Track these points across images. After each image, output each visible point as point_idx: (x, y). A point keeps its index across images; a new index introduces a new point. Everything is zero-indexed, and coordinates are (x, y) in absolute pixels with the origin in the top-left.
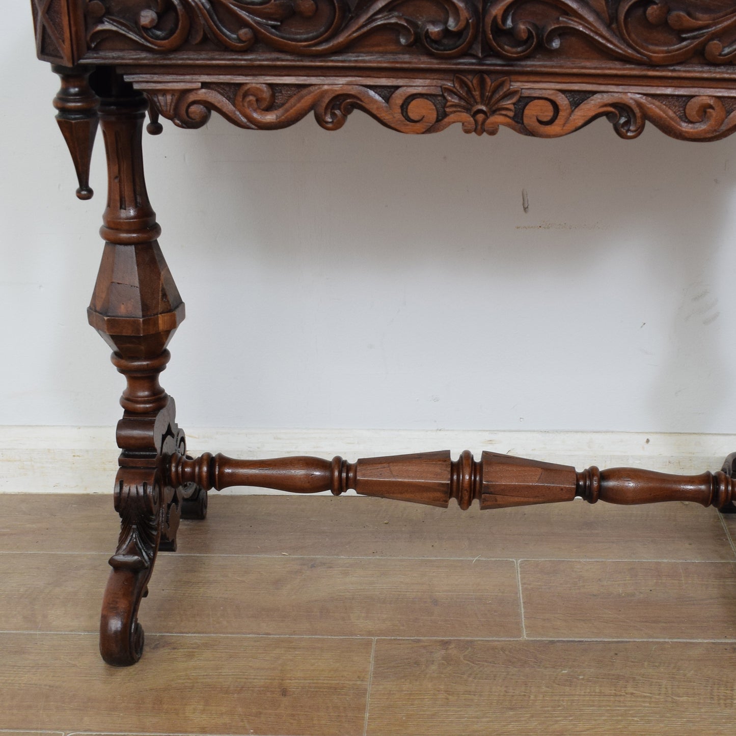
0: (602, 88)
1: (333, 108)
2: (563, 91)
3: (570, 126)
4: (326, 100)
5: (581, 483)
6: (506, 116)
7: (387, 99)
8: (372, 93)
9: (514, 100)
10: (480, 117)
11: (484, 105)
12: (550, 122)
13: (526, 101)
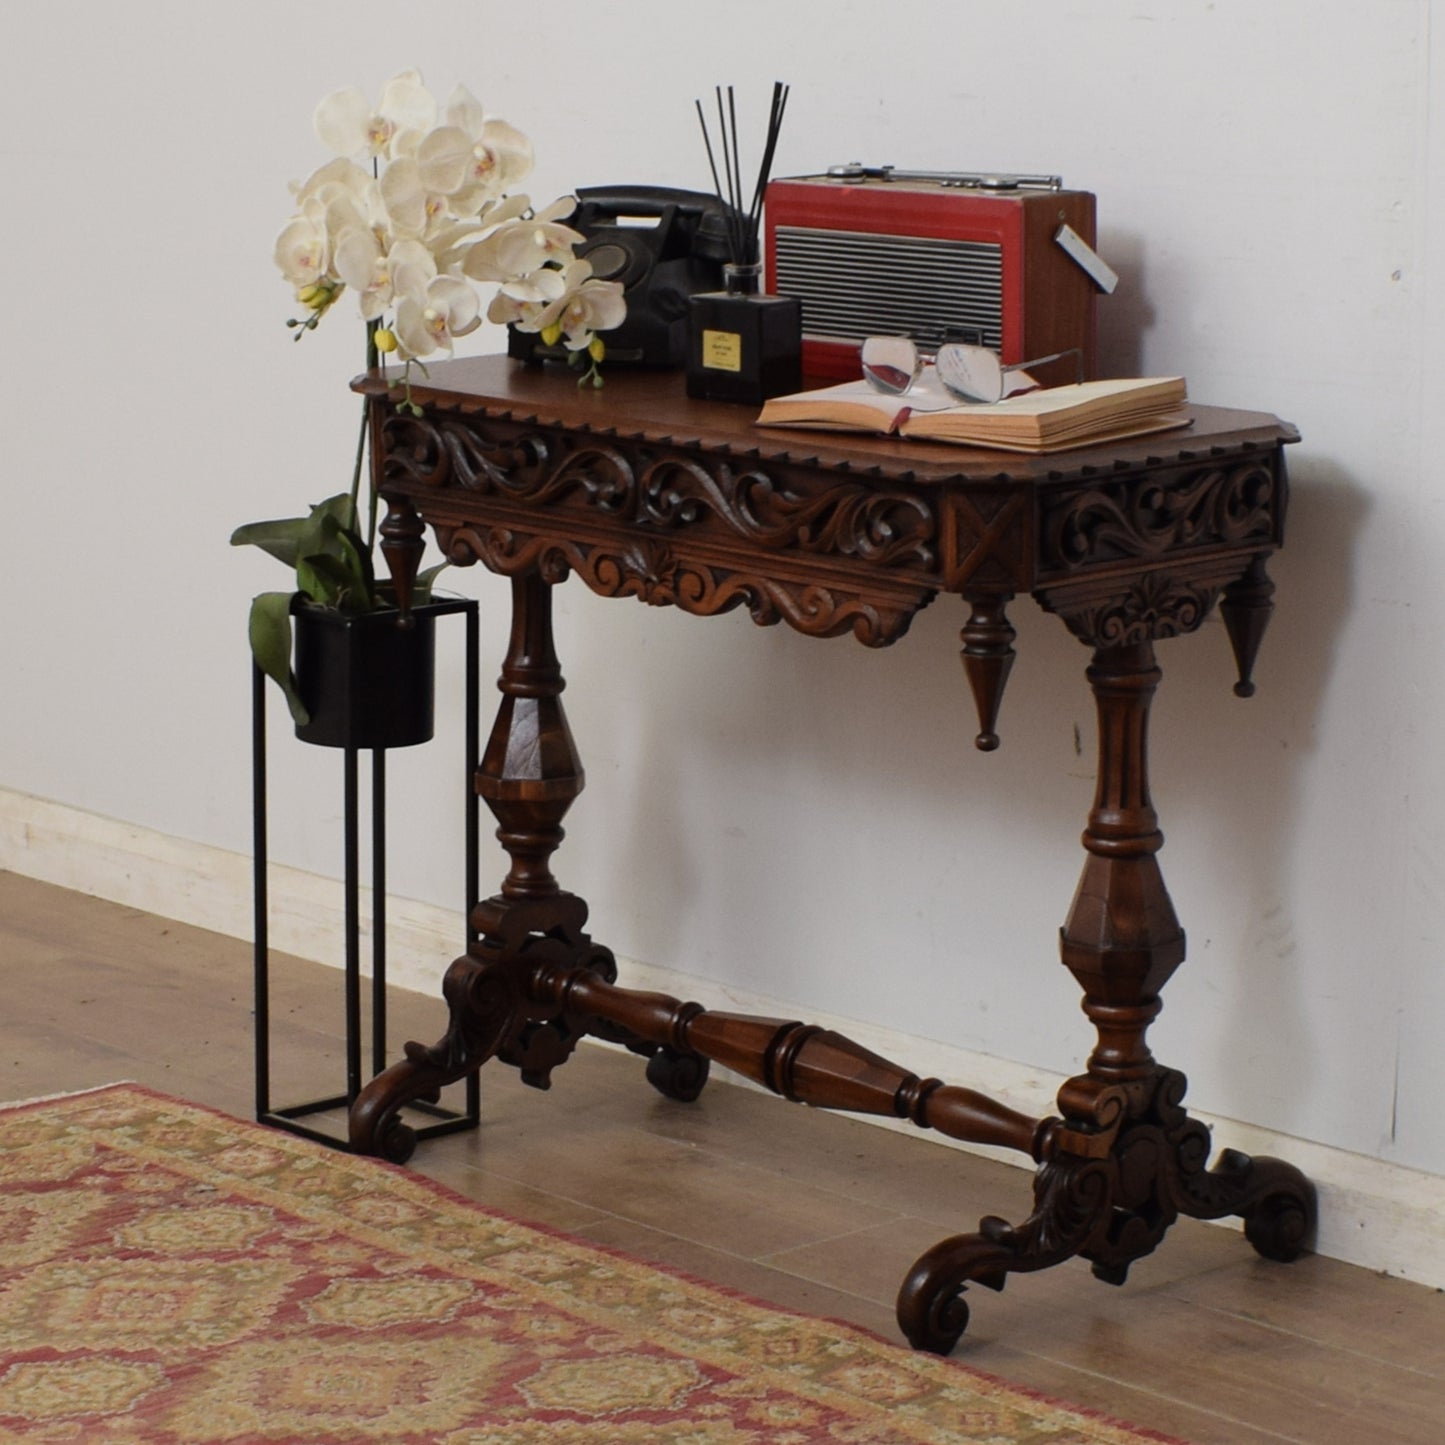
0: (736, 568)
1: (552, 561)
2: (710, 568)
3: (714, 607)
4: (544, 552)
5: (903, 1092)
6: (667, 587)
7: (586, 556)
8: (577, 550)
9: (672, 572)
10: (649, 585)
11: (655, 574)
12: (698, 599)
13: (679, 573)
